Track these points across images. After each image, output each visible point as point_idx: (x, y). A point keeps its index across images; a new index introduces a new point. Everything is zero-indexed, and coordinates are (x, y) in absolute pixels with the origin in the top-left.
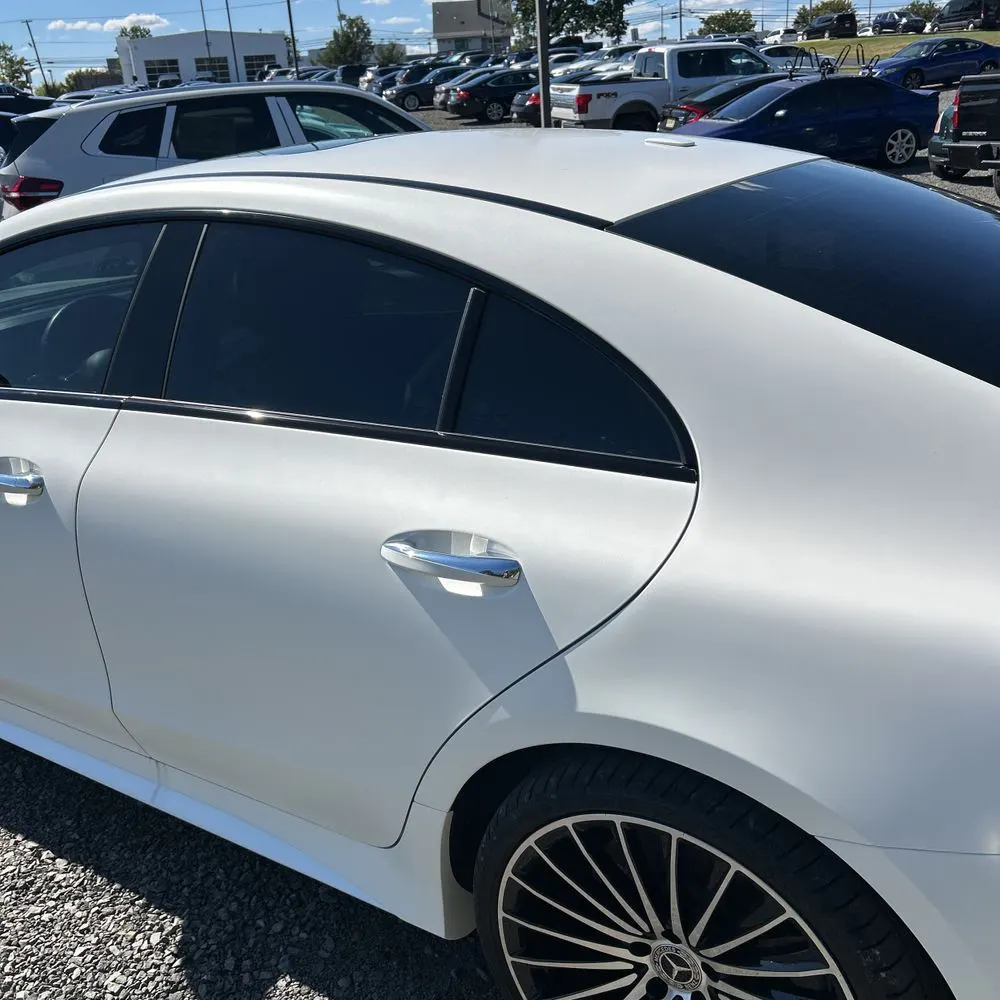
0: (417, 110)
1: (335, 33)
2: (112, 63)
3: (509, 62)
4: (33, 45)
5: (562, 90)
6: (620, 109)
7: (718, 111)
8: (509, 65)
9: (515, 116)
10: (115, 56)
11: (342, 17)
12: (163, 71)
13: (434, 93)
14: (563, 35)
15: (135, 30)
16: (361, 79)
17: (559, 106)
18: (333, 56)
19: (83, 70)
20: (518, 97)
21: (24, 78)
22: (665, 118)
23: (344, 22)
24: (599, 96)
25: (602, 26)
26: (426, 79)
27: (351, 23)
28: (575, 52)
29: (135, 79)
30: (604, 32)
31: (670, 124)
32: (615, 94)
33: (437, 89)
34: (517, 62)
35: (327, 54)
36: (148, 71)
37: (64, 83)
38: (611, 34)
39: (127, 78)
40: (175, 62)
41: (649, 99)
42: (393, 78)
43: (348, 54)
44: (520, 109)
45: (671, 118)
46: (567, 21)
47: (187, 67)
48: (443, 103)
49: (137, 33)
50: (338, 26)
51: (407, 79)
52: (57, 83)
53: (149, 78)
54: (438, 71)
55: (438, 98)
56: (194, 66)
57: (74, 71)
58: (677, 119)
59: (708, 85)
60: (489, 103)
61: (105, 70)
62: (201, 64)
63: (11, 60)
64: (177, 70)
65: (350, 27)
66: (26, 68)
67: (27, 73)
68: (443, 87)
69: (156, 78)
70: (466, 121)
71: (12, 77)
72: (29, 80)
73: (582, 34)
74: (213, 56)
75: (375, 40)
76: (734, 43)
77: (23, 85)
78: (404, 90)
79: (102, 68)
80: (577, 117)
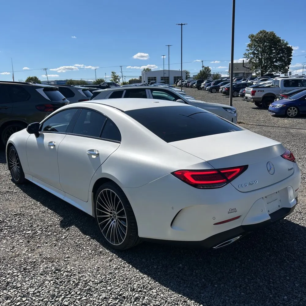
0: (215, 93)
1: (201, 71)
2: (140, 77)
3: (247, 80)
4: (122, 72)
5: (248, 89)
6: (264, 95)
7: (290, 97)
8: (247, 81)
9: (239, 95)
10: (141, 75)
11: (203, 67)
12: (152, 80)
13: (219, 88)
14: (267, 73)
15: (147, 69)
16: (202, 84)
17: (247, 93)
18: (199, 77)
19: (133, 79)
20: (241, 90)
21: (118, 80)
22: (277, 98)
23: (203, 68)
24: (258, 91)
25: (280, 71)
26: (219, 84)
27: (206, 68)
28: (268, 78)
29: (144, 82)
30: (280, 72)
31: (278, 99)
32: (263, 91)
33: (220, 87)
34: (250, 80)
35: (198, 77)
36: (148, 80)
37: (128, 82)
38: (283, 73)
39: (143, 81)
40: (156, 78)
41: (274, 93)
42: (210, 84)
43: (203, 77)
44: (241, 94)
45: (278, 98)
46: (269, 69)
47: (158, 79)
48: (221, 91)
49: (148, 70)
50: (201, 69)
51: (214, 84)
52: (126, 82)
53: (148, 81)
54: (223, 82)
55: (220, 90)
56: (160, 78)
57: (131, 79)
58: (279, 99)
59: (292, 89)
60: (234, 91)
61: (138, 79)
62: (162, 78)
63: (115, 76)
64: (156, 80)
65: (205, 69)
66: (118, 78)
67: (119, 79)
68: (222, 87)
69: (150, 81)
70: (227, 96)
71: (115, 80)
72: (119, 81)
73: (274, 73)
74: (165, 76)
75: (212, 73)
76: (303, 78)
77: (117, 82)
78: (212, 87)
79: (138, 78)
80: (251, 97)
